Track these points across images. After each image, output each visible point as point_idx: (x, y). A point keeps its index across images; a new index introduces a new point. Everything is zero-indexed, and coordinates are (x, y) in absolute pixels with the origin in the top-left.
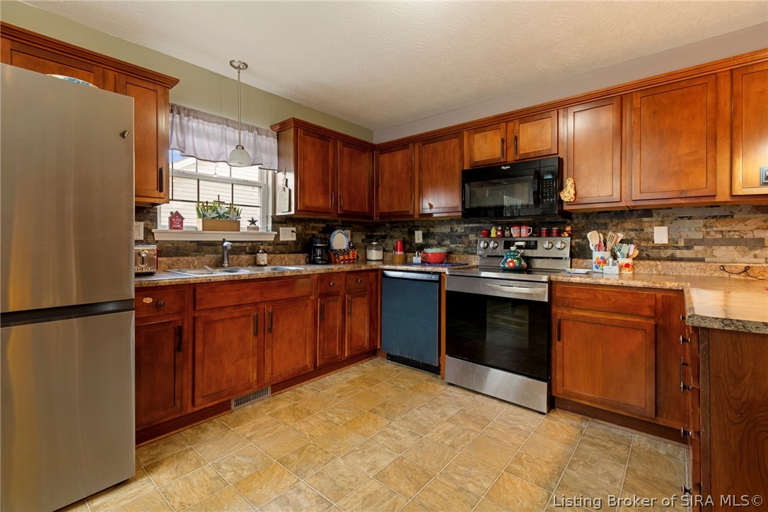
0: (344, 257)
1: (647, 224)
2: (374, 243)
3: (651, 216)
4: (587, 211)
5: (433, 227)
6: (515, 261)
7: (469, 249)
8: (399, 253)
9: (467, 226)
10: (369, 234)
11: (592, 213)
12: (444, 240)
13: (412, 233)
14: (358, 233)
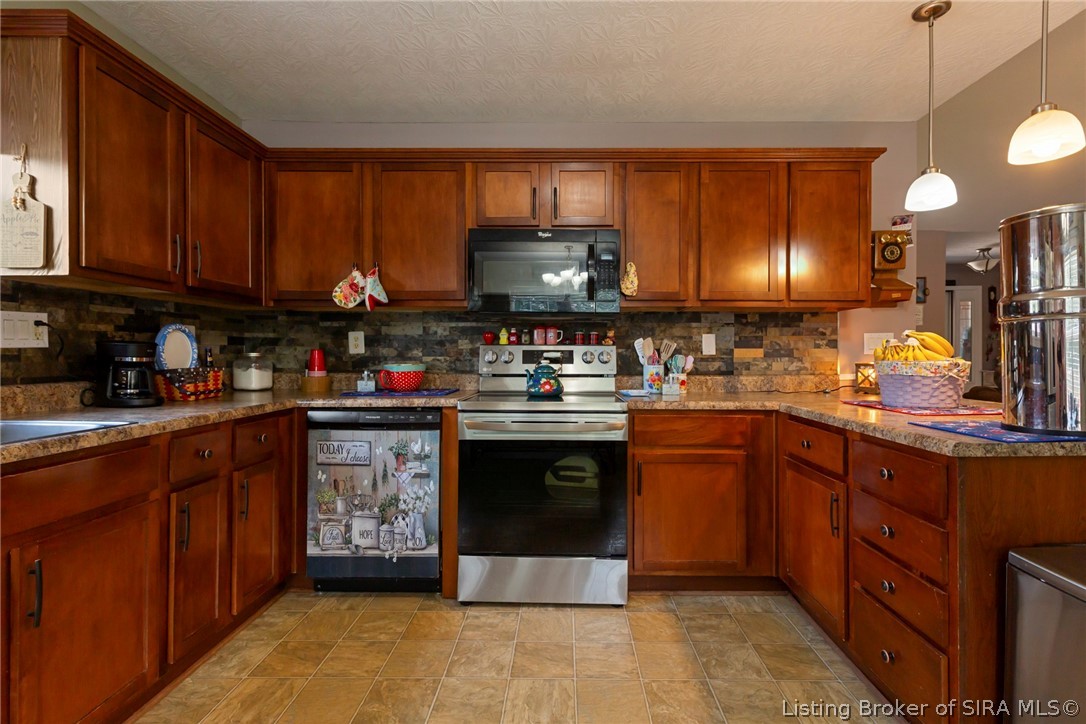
0: (196, 387)
1: (695, 331)
2: (253, 355)
3: (699, 321)
4: (632, 310)
5: (388, 325)
6: (552, 381)
7: (458, 364)
8: (317, 374)
9: (453, 325)
10: (235, 335)
11: (637, 314)
12: (411, 349)
13: (341, 337)
14: (211, 332)
